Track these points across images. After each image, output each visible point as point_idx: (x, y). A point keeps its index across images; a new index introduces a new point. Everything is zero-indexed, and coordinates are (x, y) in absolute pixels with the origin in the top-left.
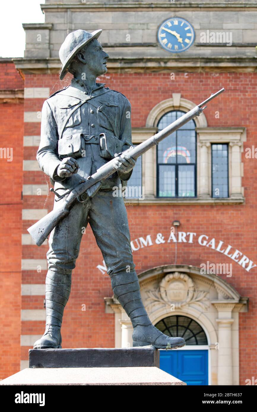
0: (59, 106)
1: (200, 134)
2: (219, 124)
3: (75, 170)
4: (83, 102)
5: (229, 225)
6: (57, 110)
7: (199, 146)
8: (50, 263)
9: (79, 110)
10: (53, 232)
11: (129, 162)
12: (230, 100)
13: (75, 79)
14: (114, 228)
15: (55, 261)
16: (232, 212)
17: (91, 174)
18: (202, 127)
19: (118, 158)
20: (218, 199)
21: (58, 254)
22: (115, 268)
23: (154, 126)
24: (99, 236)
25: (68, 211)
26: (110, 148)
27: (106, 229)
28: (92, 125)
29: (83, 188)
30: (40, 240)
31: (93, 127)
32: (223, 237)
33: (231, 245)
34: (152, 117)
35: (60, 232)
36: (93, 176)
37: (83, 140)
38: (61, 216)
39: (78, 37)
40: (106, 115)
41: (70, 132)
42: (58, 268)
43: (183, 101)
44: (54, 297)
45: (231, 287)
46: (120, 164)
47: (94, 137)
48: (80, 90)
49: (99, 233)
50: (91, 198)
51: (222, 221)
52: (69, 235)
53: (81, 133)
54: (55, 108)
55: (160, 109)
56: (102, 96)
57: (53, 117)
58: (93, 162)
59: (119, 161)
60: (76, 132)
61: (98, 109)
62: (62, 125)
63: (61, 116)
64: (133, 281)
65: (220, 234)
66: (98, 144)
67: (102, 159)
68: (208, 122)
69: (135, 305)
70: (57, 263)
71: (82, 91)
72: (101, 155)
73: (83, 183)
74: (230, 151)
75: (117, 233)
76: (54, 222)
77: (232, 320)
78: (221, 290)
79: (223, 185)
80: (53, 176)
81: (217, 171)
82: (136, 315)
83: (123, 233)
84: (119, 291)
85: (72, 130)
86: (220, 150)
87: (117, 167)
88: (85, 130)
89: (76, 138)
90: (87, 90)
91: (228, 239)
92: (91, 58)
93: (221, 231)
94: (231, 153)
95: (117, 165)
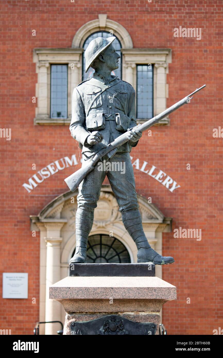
0: (86, 93)
1: (125, 55)
2: (144, 46)
3: (101, 140)
4: (103, 90)
5: (153, 145)
6: (84, 95)
7: (125, 67)
8: (80, 203)
9: (101, 96)
10: (82, 182)
11: (138, 135)
12: (156, 21)
13: (97, 73)
14: (125, 180)
15: (84, 202)
16: (157, 133)
17: (110, 142)
18: (128, 48)
19: (130, 132)
20: (143, 120)
21: (86, 197)
22: (126, 207)
23: (80, 47)
24: (115, 185)
25: (94, 168)
26: (123, 124)
27: (119, 180)
28: (110, 107)
29: (105, 152)
30: (74, 188)
31: (111, 108)
32: (147, 158)
33: (155, 166)
34: (78, 38)
35: (88, 182)
36: (112, 144)
37: (104, 118)
38: (89, 171)
39: (99, 43)
40: (119, 100)
41: (95, 112)
42: (86, 207)
43: (109, 22)
44: (82, 227)
45: (155, 207)
46: (132, 136)
47: (111, 115)
48: (100, 81)
49: (115, 183)
50: (109, 159)
51: (146, 142)
52: (94, 184)
53: (103, 113)
54: (83, 94)
55: (86, 30)
56: (116, 85)
57: (81, 100)
58: (111, 133)
59: (131, 134)
60: (99, 112)
61: (114, 96)
62: (88, 106)
63: (88, 100)
64: (137, 217)
65: (145, 154)
66: (115, 121)
67: (117, 131)
68: (133, 44)
69: (139, 234)
70: (85, 204)
71: (102, 82)
72: (116, 129)
73: (104, 149)
74: (155, 73)
75: (127, 183)
76: (84, 175)
77: (156, 240)
78: (145, 210)
79: (147, 106)
80: (84, 143)
81: (142, 92)
82: (140, 241)
83: (132, 183)
84: (128, 223)
85: (96, 110)
86: (145, 71)
87: (129, 138)
88: (105, 111)
89: (100, 116)
90: (105, 81)
91: (152, 159)
92: (108, 58)
93: (145, 152)
94: (156, 74)
95: (130, 137)
